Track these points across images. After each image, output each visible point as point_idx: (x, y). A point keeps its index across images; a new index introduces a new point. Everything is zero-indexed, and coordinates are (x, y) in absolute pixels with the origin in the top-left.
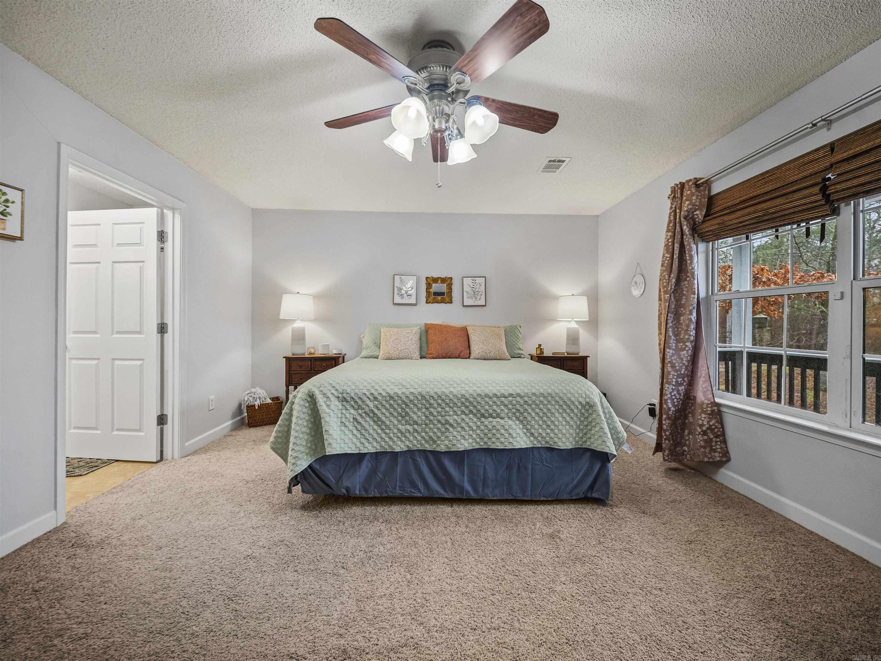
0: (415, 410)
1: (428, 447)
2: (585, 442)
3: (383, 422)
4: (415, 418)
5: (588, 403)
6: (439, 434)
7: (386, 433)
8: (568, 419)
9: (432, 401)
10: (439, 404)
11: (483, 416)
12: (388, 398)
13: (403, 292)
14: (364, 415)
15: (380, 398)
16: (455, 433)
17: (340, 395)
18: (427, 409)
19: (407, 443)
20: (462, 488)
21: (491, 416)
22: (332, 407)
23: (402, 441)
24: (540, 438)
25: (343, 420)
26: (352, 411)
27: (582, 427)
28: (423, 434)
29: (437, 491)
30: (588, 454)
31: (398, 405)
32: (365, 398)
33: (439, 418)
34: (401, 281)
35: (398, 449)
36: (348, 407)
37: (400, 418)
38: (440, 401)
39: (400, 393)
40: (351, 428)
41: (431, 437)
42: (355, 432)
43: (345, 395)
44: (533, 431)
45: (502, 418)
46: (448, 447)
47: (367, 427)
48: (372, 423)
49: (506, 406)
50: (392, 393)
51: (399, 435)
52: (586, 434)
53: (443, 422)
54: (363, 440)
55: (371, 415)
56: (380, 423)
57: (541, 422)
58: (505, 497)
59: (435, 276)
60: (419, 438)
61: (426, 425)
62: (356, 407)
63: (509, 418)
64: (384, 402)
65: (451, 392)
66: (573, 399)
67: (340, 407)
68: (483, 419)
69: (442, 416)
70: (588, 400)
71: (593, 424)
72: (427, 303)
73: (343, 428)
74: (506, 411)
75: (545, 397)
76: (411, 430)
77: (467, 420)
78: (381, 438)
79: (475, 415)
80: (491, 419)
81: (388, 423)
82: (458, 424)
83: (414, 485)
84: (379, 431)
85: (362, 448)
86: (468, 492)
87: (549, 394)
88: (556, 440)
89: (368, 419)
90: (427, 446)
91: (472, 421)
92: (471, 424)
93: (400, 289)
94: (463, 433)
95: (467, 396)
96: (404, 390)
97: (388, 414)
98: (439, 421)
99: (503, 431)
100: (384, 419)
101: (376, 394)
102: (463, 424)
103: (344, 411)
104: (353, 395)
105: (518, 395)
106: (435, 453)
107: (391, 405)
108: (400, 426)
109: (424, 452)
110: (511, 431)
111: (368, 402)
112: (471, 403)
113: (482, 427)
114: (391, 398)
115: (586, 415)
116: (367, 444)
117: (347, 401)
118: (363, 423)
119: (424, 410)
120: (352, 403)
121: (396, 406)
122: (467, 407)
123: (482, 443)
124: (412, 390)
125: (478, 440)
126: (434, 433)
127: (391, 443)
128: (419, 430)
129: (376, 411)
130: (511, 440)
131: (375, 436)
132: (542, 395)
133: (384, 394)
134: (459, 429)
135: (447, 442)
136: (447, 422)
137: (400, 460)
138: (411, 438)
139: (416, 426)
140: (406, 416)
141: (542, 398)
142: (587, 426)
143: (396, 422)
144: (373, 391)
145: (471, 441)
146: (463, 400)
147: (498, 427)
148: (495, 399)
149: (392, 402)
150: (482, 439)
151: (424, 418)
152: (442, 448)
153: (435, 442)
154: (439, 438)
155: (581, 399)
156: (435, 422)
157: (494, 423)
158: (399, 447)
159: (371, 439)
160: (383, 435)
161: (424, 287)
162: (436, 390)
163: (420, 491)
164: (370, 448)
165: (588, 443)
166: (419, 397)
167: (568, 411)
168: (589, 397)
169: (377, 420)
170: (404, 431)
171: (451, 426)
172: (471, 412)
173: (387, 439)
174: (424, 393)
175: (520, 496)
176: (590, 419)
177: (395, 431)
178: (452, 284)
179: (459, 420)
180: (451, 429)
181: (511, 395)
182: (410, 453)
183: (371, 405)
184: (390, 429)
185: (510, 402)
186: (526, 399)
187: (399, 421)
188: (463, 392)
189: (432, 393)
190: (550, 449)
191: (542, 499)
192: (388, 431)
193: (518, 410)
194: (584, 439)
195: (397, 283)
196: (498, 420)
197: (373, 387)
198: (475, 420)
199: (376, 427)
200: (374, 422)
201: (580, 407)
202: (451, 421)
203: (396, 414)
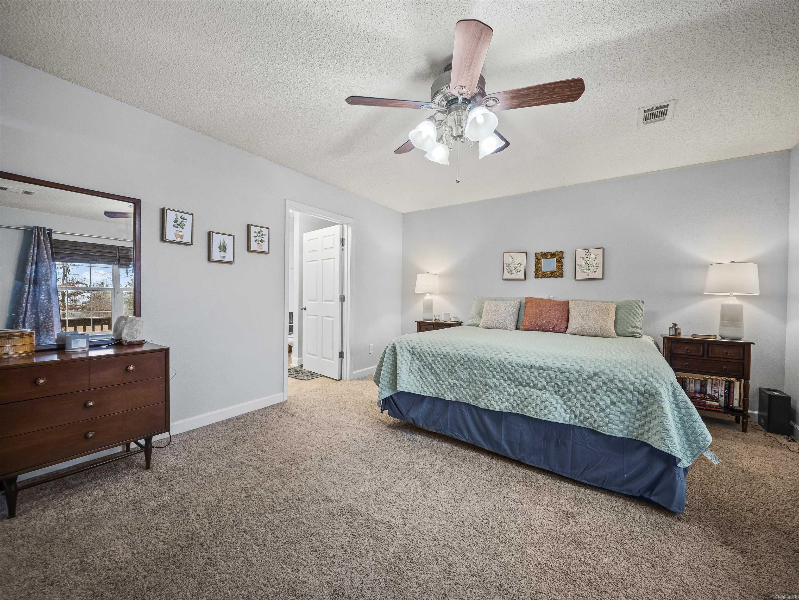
0: (462, 368)
1: (471, 402)
2: (643, 434)
3: (438, 374)
4: (461, 375)
5: (648, 391)
6: (480, 393)
7: (440, 384)
8: (619, 404)
9: (475, 364)
10: (481, 367)
11: (520, 384)
12: (442, 356)
13: (512, 268)
14: (425, 366)
15: (436, 355)
16: (493, 395)
17: (411, 350)
18: (471, 369)
19: (455, 394)
20: (499, 445)
21: (528, 385)
22: (405, 357)
23: (451, 393)
24: (582, 418)
25: (411, 368)
26: (418, 362)
27: (638, 417)
28: (468, 390)
29: (478, 441)
30: (646, 449)
31: (449, 363)
32: (426, 354)
33: (481, 379)
34: (511, 258)
35: (448, 398)
36: (415, 359)
37: (450, 373)
38: (481, 364)
39: (451, 353)
40: (416, 375)
41: (473, 394)
42: (419, 378)
43: (414, 350)
44: (573, 408)
45: (539, 389)
46: (487, 406)
47: (427, 376)
48: (430, 374)
49: (544, 378)
50: (445, 352)
51: (449, 387)
52: (644, 425)
53: (484, 382)
54: (423, 386)
55: (430, 367)
56: (435, 374)
57: (583, 402)
58: (542, 467)
59: (545, 251)
60: (464, 393)
61: (470, 383)
62: (420, 359)
63: (547, 390)
64: (439, 359)
65: (492, 358)
66: (627, 383)
67: (410, 358)
68: (520, 387)
69: (483, 378)
70: (649, 387)
71: (653, 416)
72: (536, 277)
73: (410, 374)
74: (544, 383)
75: (590, 376)
76: (458, 385)
77: (505, 385)
78: (437, 387)
79: (512, 381)
80: (528, 388)
81: (441, 375)
82: (497, 387)
83: (460, 431)
84: (435, 381)
85: (422, 391)
86: (505, 450)
87: (596, 373)
88: (601, 423)
89: (428, 370)
90: (471, 400)
91: (509, 386)
92: (509, 389)
93: (509, 266)
94: (501, 396)
95: (506, 363)
96: (454, 351)
97: (441, 369)
98: (481, 382)
99: (538, 402)
100: (438, 372)
101: (434, 351)
102: (501, 388)
103: (412, 362)
104: (419, 350)
105: (558, 369)
106: (476, 407)
107: (444, 362)
108: (450, 380)
109: (468, 405)
110: (547, 403)
111: (428, 357)
112: (509, 370)
113: (519, 394)
114: (445, 356)
115: (645, 404)
116: (426, 389)
117: (415, 355)
118: (424, 372)
119: (469, 370)
120: (418, 356)
121: (447, 363)
122: (505, 373)
123: (518, 409)
124: (460, 352)
125: (515, 405)
126: (476, 391)
127: (443, 392)
128: (465, 386)
129: (433, 365)
130: (546, 412)
131: (432, 384)
132: (587, 373)
133: (439, 352)
134: (498, 392)
135: (486, 401)
136: (487, 383)
137: (450, 407)
138: (458, 391)
139: (462, 383)
140: (455, 373)
141: (586, 377)
142: (646, 416)
143: (447, 376)
144: (432, 349)
145: (507, 404)
146: (502, 366)
147: (534, 397)
148: (533, 370)
149: (444, 359)
150: (518, 405)
151: (468, 376)
152: (482, 405)
153: (477, 399)
154: (480, 396)
155: (638, 385)
156: (477, 382)
157: (531, 393)
158: (449, 397)
159: (429, 386)
160: (438, 385)
161: (532, 262)
162: (480, 354)
163: (465, 437)
164: (428, 393)
165: (646, 437)
166: (465, 359)
167: (620, 395)
168: (651, 385)
169: (434, 373)
170: (452, 384)
171: (491, 387)
172: (509, 378)
173: (440, 388)
174: (469, 356)
175: (558, 470)
176: (650, 410)
177: (447, 383)
178: (563, 258)
179: (498, 384)
180: (490, 391)
181: (550, 368)
182: (457, 403)
183: (430, 360)
184: (443, 381)
185: (549, 375)
186: (567, 374)
187: (449, 376)
188: (503, 359)
189: (475, 357)
190: (594, 432)
191: (583, 481)
192: (441, 382)
193: (558, 385)
194: (641, 431)
196: (535, 390)
197: (433, 346)
198: (513, 386)
199: (433, 377)
200: (432, 373)
201: (636, 393)
202: (491, 384)
203: (447, 370)
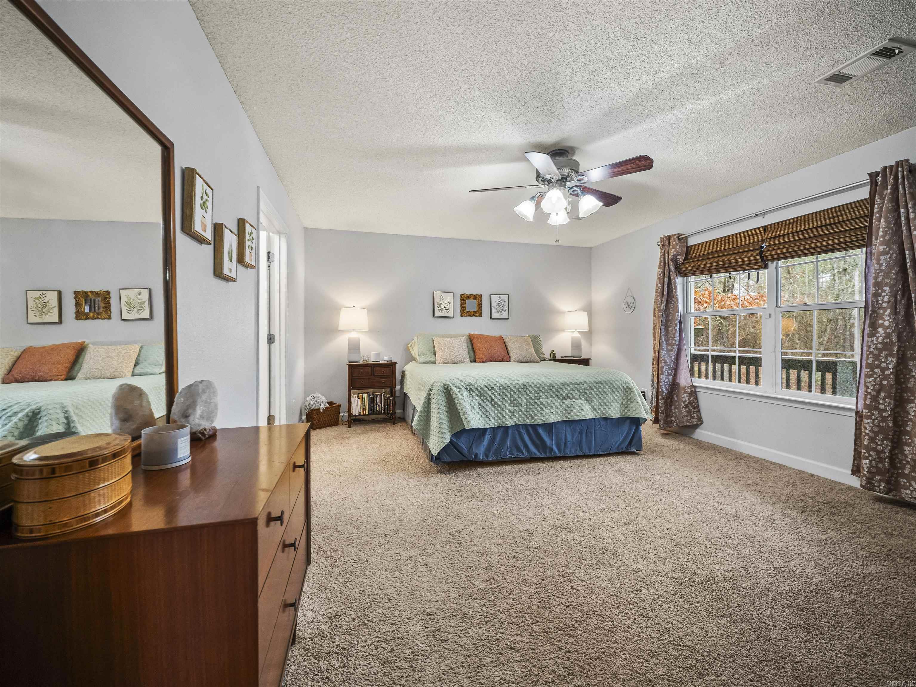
0: (520, 395)
1: (529, 422)
2: (626, 413)
3: (499, 405)
4: (520, 401)
5: (627, 387)
6: (536, 412)
7: (500, 413)
8: (616, 398)
9: (531, 389)
10: (535, 391)
11: (564, 398)
12: (501, 388)
13: (442, 307)
14: (485, 400)
15: (496, 388)
16: (547, 411)
17: (468, 387)
18: (527, 394)
19: (515, 419)
20: (551, 450)
21: (569, 398)
22: (465, 395)
23: (511, 418)
24: (599, 412)
25: (472, 404)
26: (477, 398)
27: (624, 403)
28: (525, 413)
29: (534, 453)
30: (628, 421)
31: (508, 392)
32: (485, 388)
33: (536, 400)
34: (441, 297)
35: (509, 425)
36: (474, 395)
37: (509, 402)
38: (536, 389)
39: (509, 384)
40: (477, 410)
41: (531, 415)
42: (480, 413)
43: (471, 386)
44: (595, 407)
45: (576, 399)
46: (543, 421)
47: (488, 409)
48: (490, 406)
49: (578, 390)
50: (503, 384)
51: (510, 414)
52: (627, 408)
53: (539, 403)
54: (486, 419)
55: (490, 400)
56: (496, 406)
57: (600, 401)
58: (578, 454)
60: (523, 416)
61: (527, 406)
62: (479, 395)
63: (580, 398)
64: (498, 391)
65: (543, 382)
66: (618, 384)
67: (469, 395)
68: (564, 401)
69: (538, 399)
70: (627, 385)
71: (632, 400)
72: (461, 316)
73: (473, 410)
74: (579, 394)
75: (602, 384)
76: (518, 410)
77: (554, 401)
78: (498, 417)
79: (559, 398)
80: (569, 400)
81: (502, 405)
82: (548, 404)
83: (519, 449)
84: (496, 412)
85: (486, 424)
86: (555, 452)
87: (605, 381)
88: (610, 412)
89: (488, 403)
90: (528, 421)
91: (557, 402)
92: (557, 404)
93: (440, 304)
94: (552, 410)
95: (554, 384)
96: (511, 382)
97: (501, 400)
98: (536, 403)
99: (577, 408)
100: (499, 402)
101: (493, 385)
102: (552, 404)
103: (471, 398)
104: (476, 386)
105: (586, 383)
106: (534, 426)
107: (503, 393)
108: (510, 408)
109: (525, 426)
110: (583, 407)
111: (488, 391)
112: (556, 389)
113: (564, 406)
114: (504, 387)
115: (627, 395)
116: (488, 421)
117: (473, 391)
118: (485, 406)
119: (525, 395)
120: (477, 392)
121: (507, 393)
122: (554, 392)
123: (564, 417)
124: (517, 382)
125: (561, 415)
126: (533, 411)
127: (504, 420)
128: (523, 410)
129: (493, 397)
130: (583, 413)
131: (494, 415)
132: (600, 382)
133: (498, 385)
134: (549, 408)
135: (542, 417)
136: (541, 403)
137: (510, 432)
138: (518, 416)
139: (520, 407)
140: (514, 400)
141: (600, 385)
142: (627, 402)
143: (507, 405)
144: (490, 383)
145: (557, 415)
146: (551, 387)
147: (575, 405)
148: (571, 386)
149: (504, 390)
150: (564, 414)
151: (525, 401)
152: (540, 422)
153: (533, 418)
154: (536, 414)
155: (623, 384)
156: (533, 404)
157: (572, 403)
158: (510, 422)
159: (491, 418)
160: (499, 415)
161: (458, 303)
162: (533, 381)
163: (523, 454)
164: (491, 424)
165: (628, 414)
166: (522, 386)
167: (616, 392)
168: (628, 383)
169: (494, 404)
170: (513, 411)
171: (544, 406)
172: (556, 396)
173: (501, 417)
174: (525, 383)
175: (587, 453)
176: (629, 397)
177: (507, 411)
178: (482, 300)
179: (549, 402)
180: (544, 408)
181: (581, 383)
182: (517, 426)
183: (490, 393)
184: (503, 410)
185: (581, 388)
186: (591, 385)
187: (509, 404)
188: (551, 382)
189: (530, 383)
190: (606, 419)
191: (601, 453)
192: (502, 411)
193: (586, 393)
194: (626, 411)
195: (437, 299)
196: (574, 400)
197: (489, 380)
198: (559, 401)
199: (493, 409)
200: (492, 405)
201: (623, 389)
202: (544, 403)
203: (507, 399)
